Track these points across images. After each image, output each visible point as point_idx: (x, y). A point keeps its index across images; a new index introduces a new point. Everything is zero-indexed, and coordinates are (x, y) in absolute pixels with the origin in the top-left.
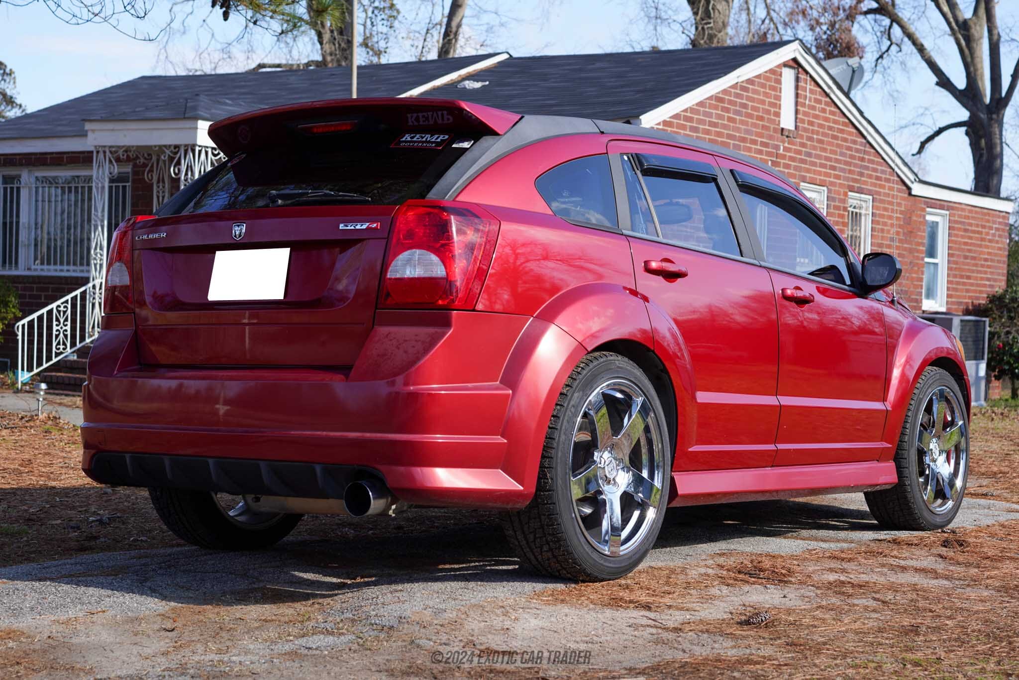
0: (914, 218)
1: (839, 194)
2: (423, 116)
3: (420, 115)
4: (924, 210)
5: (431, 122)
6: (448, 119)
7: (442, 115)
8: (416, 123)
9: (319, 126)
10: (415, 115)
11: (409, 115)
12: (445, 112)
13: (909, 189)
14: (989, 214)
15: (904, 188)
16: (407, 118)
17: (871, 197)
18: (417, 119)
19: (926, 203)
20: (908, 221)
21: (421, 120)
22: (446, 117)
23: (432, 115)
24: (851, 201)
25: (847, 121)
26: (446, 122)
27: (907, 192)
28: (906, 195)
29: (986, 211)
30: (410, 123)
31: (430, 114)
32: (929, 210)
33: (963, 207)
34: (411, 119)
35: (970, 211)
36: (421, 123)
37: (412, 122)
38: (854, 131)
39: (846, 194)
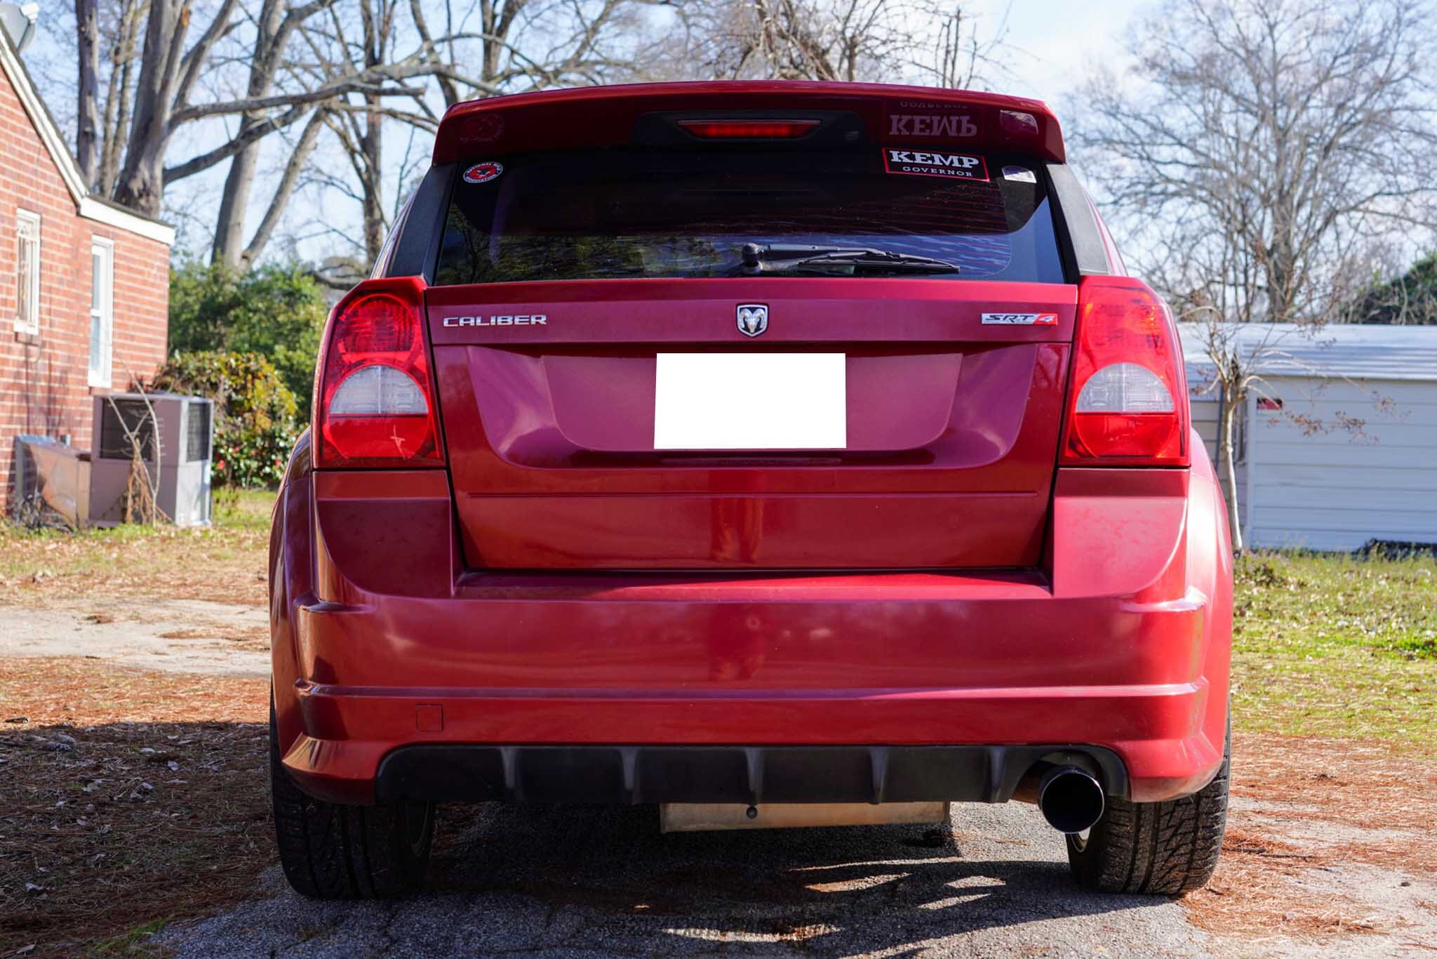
0: (82, 250)
1: (7, 211)
2: (922, 122)
3: (917, 119)
4: (89, 238)
5: (936, 132)
6: (969, 130)
7: (959, 123)
8: (905, 132)
9: (717, 126)
10: (905, 118)
11: (895, 118)
12: (965, 119)
13: (77, 205)
14: (149, 246)
15: (72, 204)
16: (891, 121)
17: (37, 217)
18: (909, 126)
19: (93, 228)
20: (76, 254)
21: (917, 126)
22: (965, 125)
23: (940, 122)
24: (21, 224)
25: (16, 99)
26: (964, 133)
27: (74, 210)
28: (73, 215)
29: (148, 241)
30: (894, 132)
31: (936, 119)
32: (95, 238)
33: (127, 234)
34: (897, 124)
35: (134, 242)
36: (916, 132)
37: (899, 130)
38: (23, 115)
39: (14, 212)
